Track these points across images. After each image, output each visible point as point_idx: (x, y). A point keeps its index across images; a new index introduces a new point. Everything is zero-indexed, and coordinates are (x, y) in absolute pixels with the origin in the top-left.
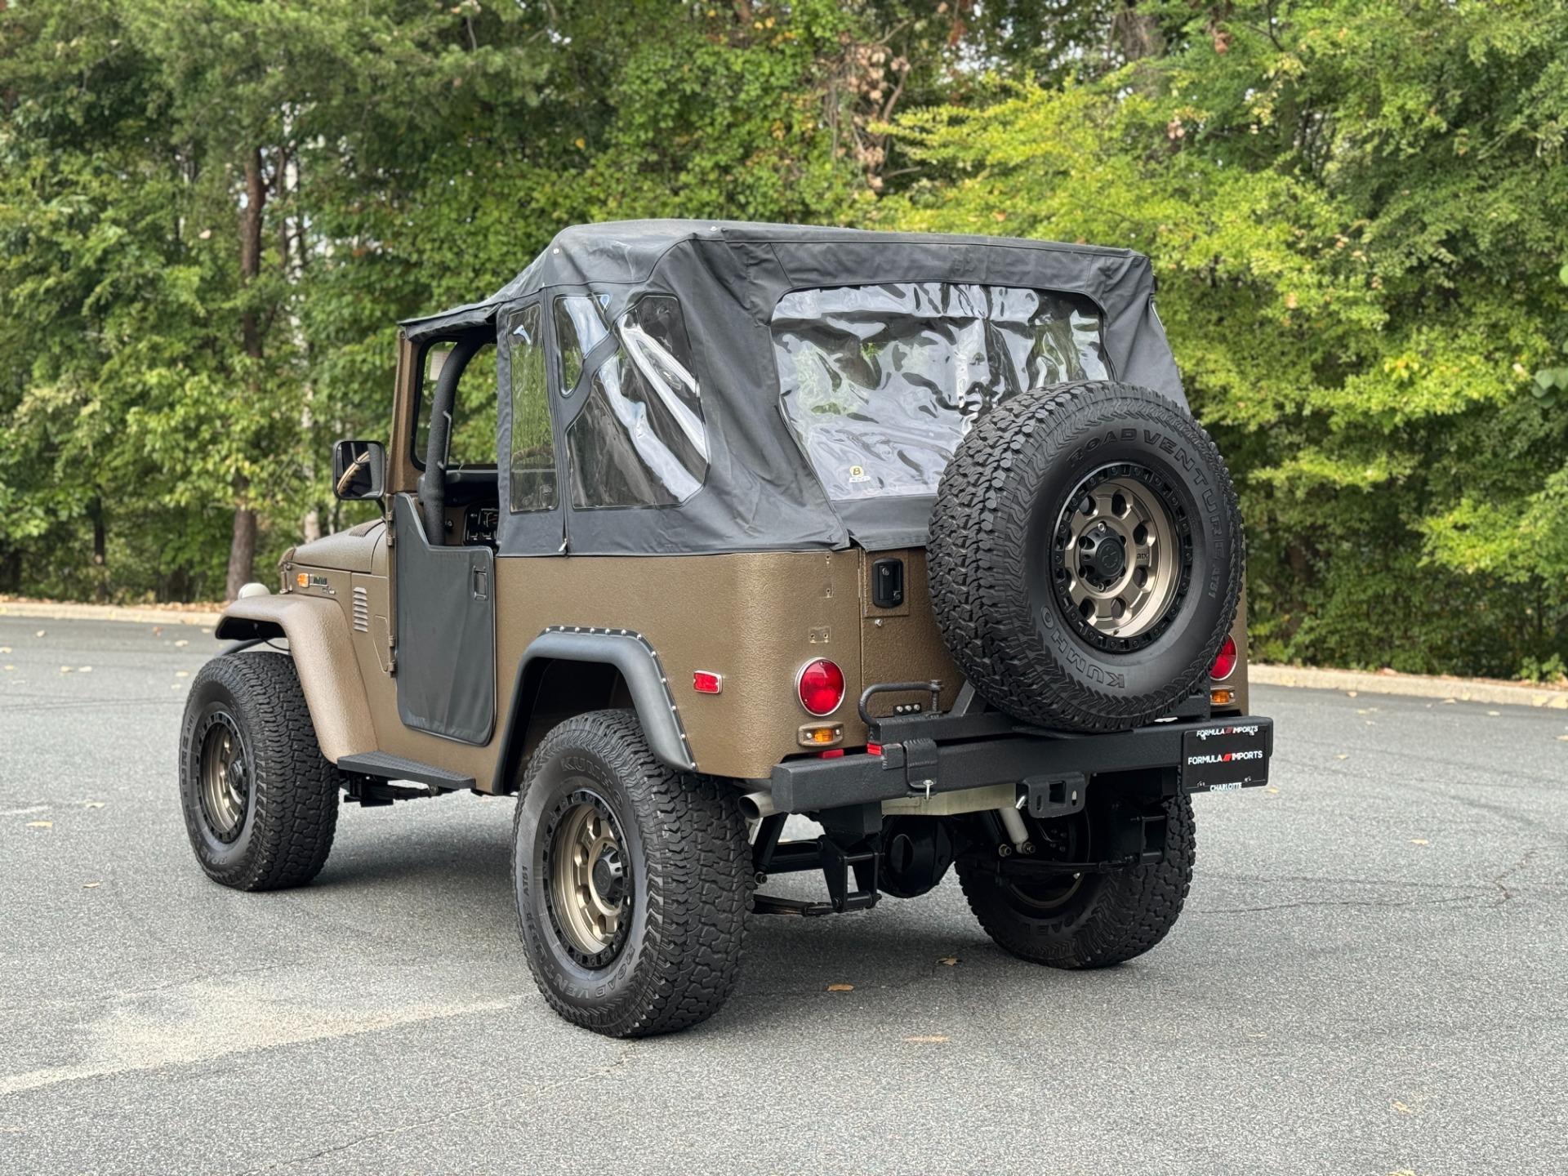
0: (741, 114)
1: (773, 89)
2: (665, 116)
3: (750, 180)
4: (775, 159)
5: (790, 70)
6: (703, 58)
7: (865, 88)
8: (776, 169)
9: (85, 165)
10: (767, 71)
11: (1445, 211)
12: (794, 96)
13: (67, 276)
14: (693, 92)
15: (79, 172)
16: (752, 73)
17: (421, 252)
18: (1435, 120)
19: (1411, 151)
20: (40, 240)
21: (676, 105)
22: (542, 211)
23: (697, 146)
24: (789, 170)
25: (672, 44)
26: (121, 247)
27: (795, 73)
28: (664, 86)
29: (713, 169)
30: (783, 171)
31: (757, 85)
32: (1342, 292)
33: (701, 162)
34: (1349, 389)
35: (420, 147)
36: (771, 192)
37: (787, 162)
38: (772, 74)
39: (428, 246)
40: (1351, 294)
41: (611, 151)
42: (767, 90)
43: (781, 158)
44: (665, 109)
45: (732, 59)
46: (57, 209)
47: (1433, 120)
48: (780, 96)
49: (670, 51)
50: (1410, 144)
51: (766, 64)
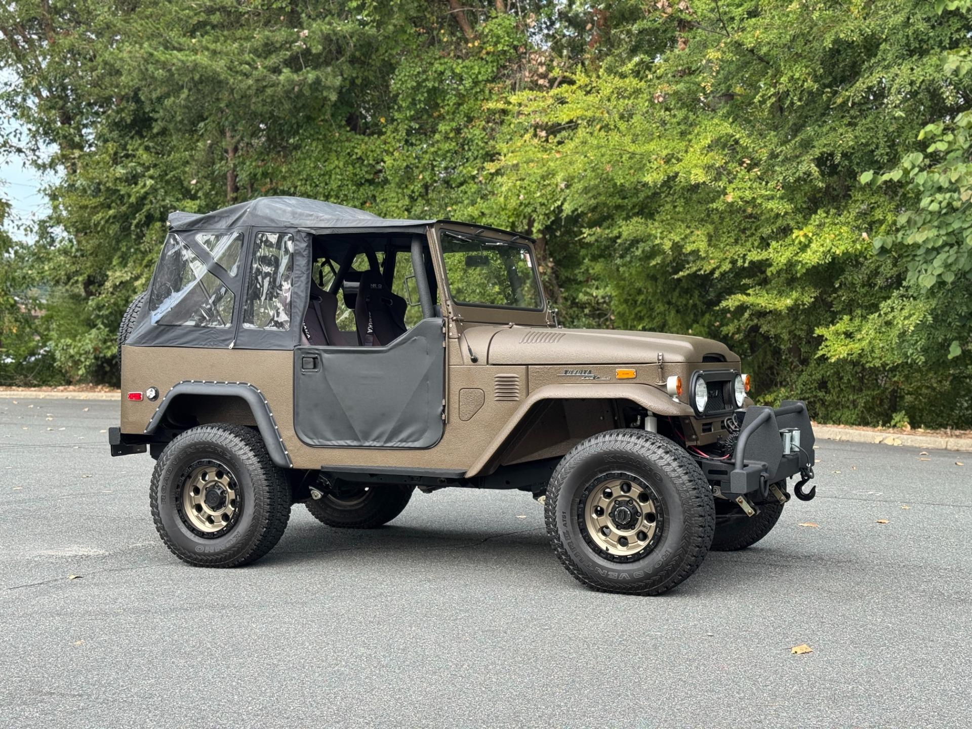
0: (462, 98)
1: (480, 82)
2: (420, 101)
3: (470, 137)
4: (484, 123)
5: (489, 70)
6: (437, 66)
7: (536, 78)
8: (484, 129)
9: (140, 145)
10: (476, 71)
11: (824, 141)
12: (493, 85)
13: (124, 208)
14: (434, 87)
15: (137, 149)
16: (467, 73)
17: (296, 187)
19: (799, 103)
20: (108, 189)
21: (426, 95)
22: (360, 158)
23: (442, 118)
24: (493, 130)
25: (422, 60)
26: (154, 190)
27: (493, 71)
28: (415, 84)
29: (451, 131)
30: (488, 130)
31: (470, 80)
33: (442, 127)
34: (771, 250)
35: (295, 126)
36: (480, 143)
37: (490, 124)
38: (479, 73)
39: (299, 183)
41: (395, 123)
42: (476, 83)
43: (488, 122)
44: (419, 97)
45: (454, 66)
46: (120, 171)
47: (809, 84)
48: (485, 86)
49: (419, 63)
50: (800, 100)
51: (476, 67)
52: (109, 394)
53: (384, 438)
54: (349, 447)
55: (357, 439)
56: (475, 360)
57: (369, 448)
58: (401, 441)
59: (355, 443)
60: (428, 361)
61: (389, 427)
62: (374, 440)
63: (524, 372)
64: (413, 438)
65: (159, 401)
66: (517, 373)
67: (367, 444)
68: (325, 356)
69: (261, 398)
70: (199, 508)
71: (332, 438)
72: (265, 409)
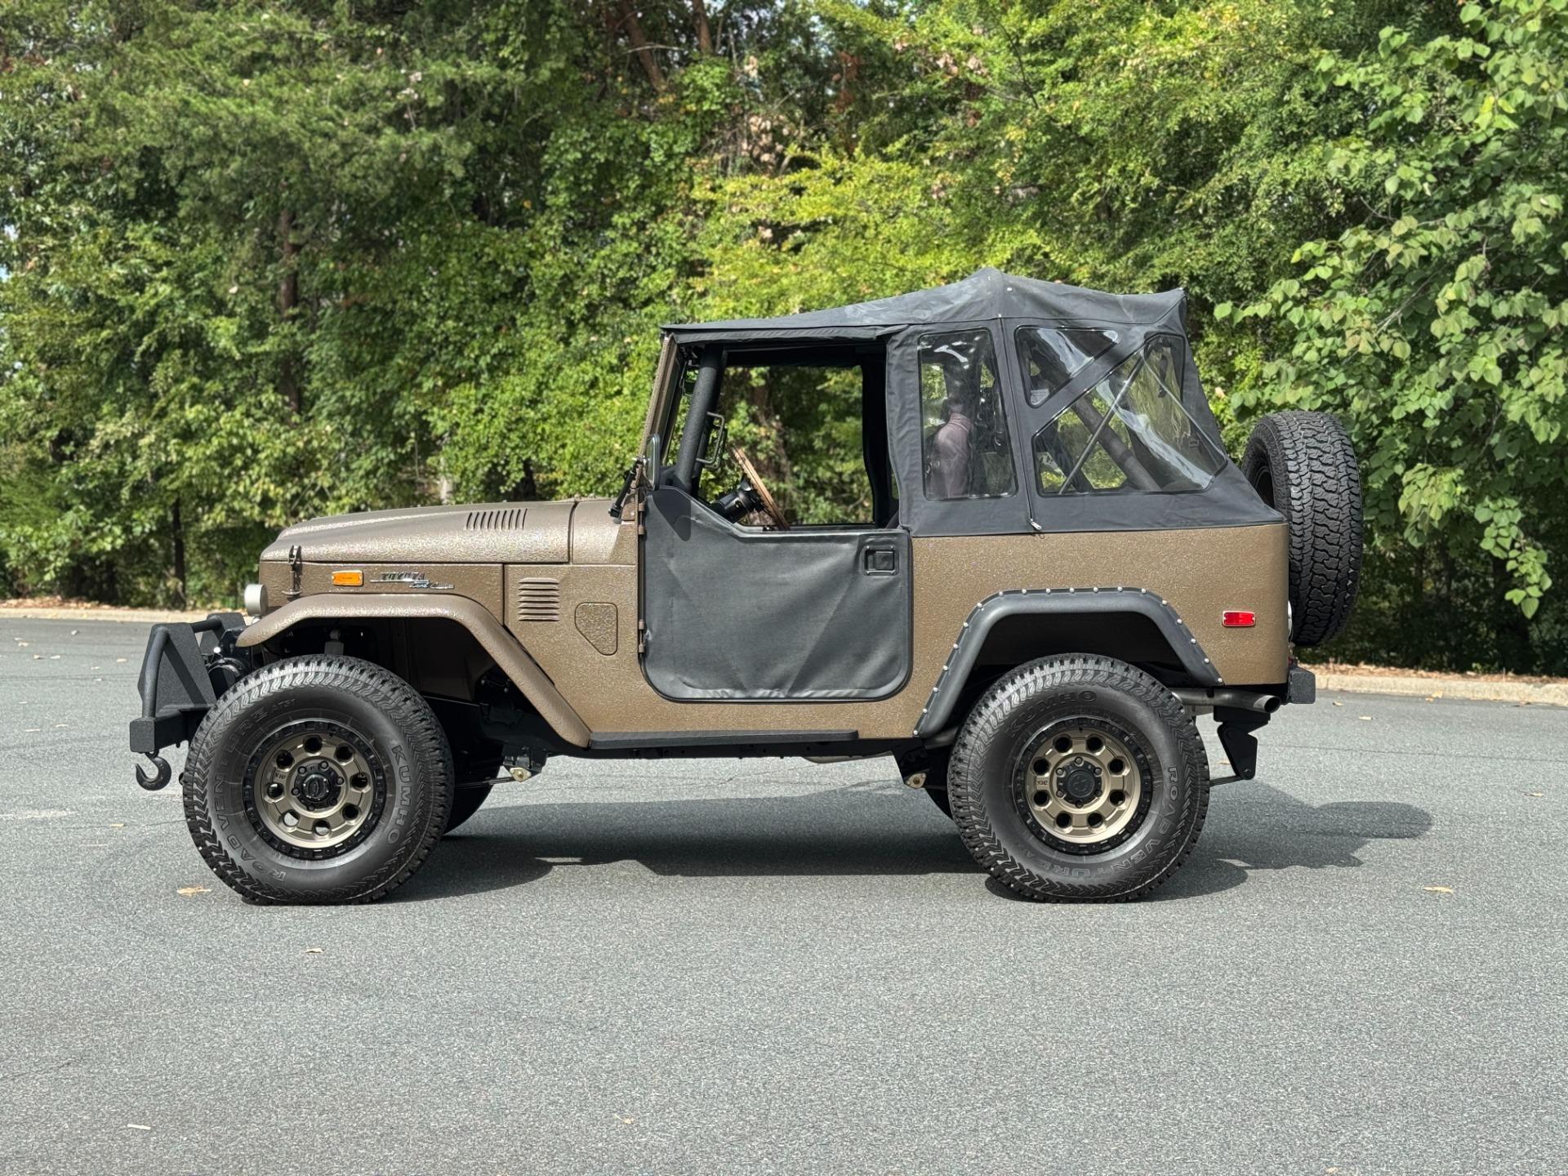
0: (648, 178)
1: (676, 155)
2: (586, 181)
3: (660, 234)
4: (680, 215)
5: (690, 139)
6: (613, 131)
7: (757, 152)
8: (681, 224)
9: (146, 232)
10: (671, 139)
11: (1166, 257)
12: (693, 161)
13: (122, 328)
14: (607, 160)
15: (141, 238)
16: (657, 142)
17: (395, 302)
18: (1150, 180)
19: (1133, 206)
20: (100, 298)
21: (595, 172)
22: (494, 262)
23: (618, 207)
24: (694, 226)
25: (589, 120)
26: (171, 302)
27: (695, 140)
28: (579, 155)
29: (632, 225)
30: (687, 226)
31: (662, 152)
33: (619, 220)
35: (394, 212)
36: (674, 245)
37: (690, 218)
38: (675, 142)
39: (400, 297)
41: (547, 212)
42: (670, 156)
43: (686, 215)
44: (585, 175)
45: (638, 131)
46: (117, 271)
47: (1148, 179)
48: (683, 161)
49: (586, 125)
50: (1134, 200)
51: (671, 134)
52: (94, 611)
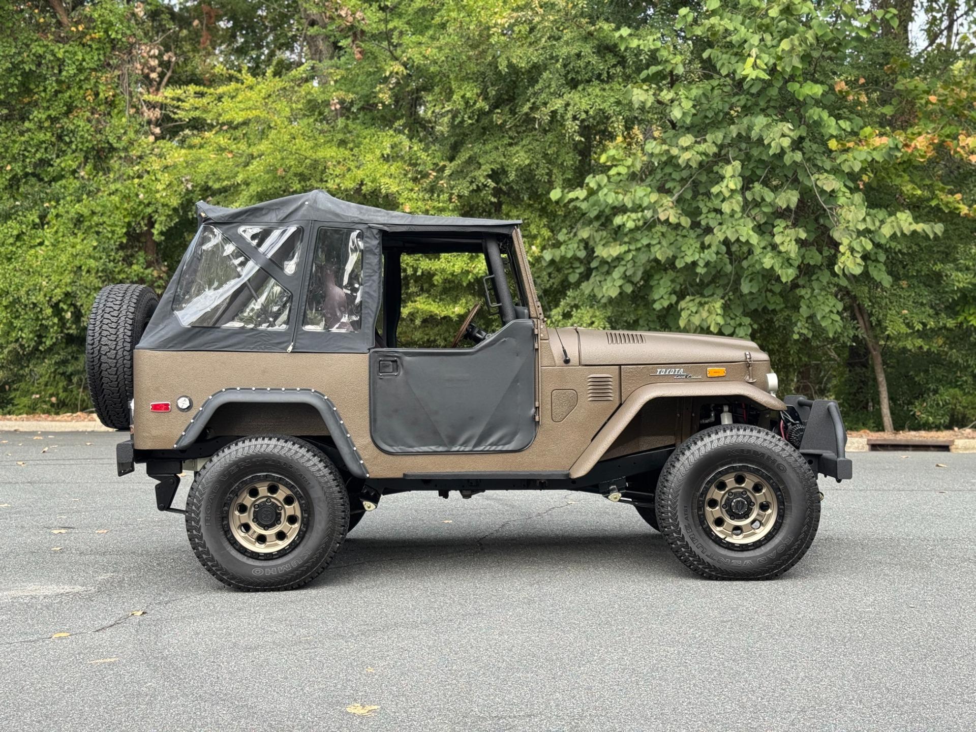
0: (63, 85)
1: (85, 70)
2: (13, 85)
3: (72, 127)
4: (88, 114)
5: (96, 58)
6: (36, 49)
7: (146, 71)
8: (89, 121)
10: (80, 58)
11: (490, 157)
12: (99, 74)
14: (30, 69)
16: (70, 59)
18: (483, 104)
19: (470, 121)
21: (20, 78)
23: (36, 104)
24: (98, 121)
25: (16, 39)
27: (99, 60)
28: (10, 66)
29: (46, 119)
30: (94, 122)
31: (74, 67)
32: (436, 204)
33: (38, 114)
36: (86, 135)
37: (96, 116)
38: (84, 60)
40: (441, 205)
42: (80, 70)
43: (93, 114)
44: (12, 80)
45: (56, 50)
47: (481, 104)
48: (90, 74)
49: (14, 44)
50: (469, 118)
51: (80, 54)
53: (473, 442)
54: (435, 453)
55: (445, 445)
56: (567, 361)
57: (458, 453)
58: (491, 445)
59: (441, 449)
60: (518, 362)
61: (478, 430)
62: (462, 445)
63: (617, 371)
64: (503, 442)
65: (193, 412)
66: (610, 374)
67: (455, 449)
68: (408, 358)
69: (329, 404)
70: (247, 527)
71: (414, 444)
72: (336, 416)
